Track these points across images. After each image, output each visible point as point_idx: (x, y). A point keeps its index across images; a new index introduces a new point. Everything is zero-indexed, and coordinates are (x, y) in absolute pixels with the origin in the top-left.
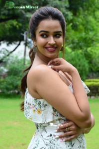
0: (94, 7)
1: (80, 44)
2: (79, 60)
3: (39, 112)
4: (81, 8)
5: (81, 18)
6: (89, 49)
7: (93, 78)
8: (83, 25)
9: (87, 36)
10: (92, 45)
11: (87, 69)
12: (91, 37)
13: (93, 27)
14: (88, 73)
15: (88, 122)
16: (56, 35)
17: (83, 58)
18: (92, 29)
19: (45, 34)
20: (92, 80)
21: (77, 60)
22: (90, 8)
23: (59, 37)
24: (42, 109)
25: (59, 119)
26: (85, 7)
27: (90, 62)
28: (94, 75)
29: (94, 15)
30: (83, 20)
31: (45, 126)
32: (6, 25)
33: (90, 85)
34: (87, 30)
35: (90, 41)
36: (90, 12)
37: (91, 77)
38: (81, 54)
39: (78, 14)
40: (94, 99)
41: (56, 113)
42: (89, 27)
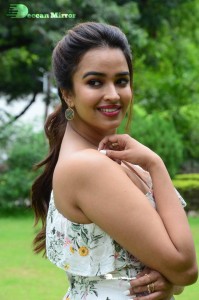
0: (193, 19)
1: (165, 99)
2: (163, 133)
3: (83, 251)
4: (165, 22)
5: (166, 43)
6: (183, 109)
7: (192, 172)
8: (170, 58)
9: (179, 81)
10: (189, 100)
11: (180, 153)
12: (187, 83)
13: (190, 62)
14: (181, 161)
15: (190, 272)
16: (120, 80)
17: (169, 129)
18: (188, 66)
19: (97, 80)
20: (190, 176)
21: (158, 134)
22: (185, 22)
23: (124, 86)
24: (91, 245)
25: (126, 268)
26: (173, 20)
27: (186, 138)
28: (196, 164)
29: (194, 36)
30: (169, 47)
31: (95, 282)
32: (4, 59)
33: (187, 187)
34: (179, 68)
35: (185, 92)
36: (184, 30)
37: (189, 168)
38: (167, 119)
39: (158, 34)
40: (195, 217)
41: (120, 253)
42: (183, 62)
